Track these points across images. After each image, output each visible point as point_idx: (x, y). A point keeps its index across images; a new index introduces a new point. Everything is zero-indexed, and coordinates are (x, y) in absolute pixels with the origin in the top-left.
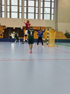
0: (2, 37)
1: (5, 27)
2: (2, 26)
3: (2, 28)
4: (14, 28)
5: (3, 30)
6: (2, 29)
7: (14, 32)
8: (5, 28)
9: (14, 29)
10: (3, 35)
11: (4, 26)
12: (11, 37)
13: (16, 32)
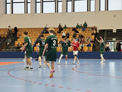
0: (91, 48)
1: (96, 30)
2: (89, 28)
3: (91, 31)
4: (115, 31)
5: (92, 36)
6: (91, 34)
7: (114, 39)
8: (95, 32)
9: (113, 32)
10: (92, 45)
11: (94, 28)
12: (108, 49)
13: (118, 38)
